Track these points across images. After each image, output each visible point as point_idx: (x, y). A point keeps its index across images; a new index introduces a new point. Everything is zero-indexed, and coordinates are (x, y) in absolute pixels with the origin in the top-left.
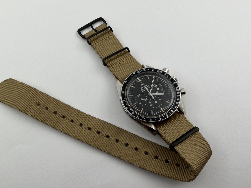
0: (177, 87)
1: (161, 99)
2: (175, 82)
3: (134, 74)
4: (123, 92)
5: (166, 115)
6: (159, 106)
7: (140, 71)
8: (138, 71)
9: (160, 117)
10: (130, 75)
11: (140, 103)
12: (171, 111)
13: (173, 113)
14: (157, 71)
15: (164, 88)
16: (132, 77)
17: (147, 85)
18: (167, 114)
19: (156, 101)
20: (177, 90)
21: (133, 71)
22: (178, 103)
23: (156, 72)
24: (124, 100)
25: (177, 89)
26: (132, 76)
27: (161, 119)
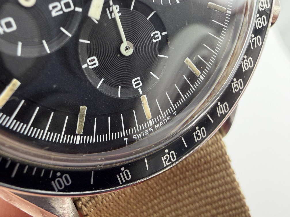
5: (161, 153)
6: (137, 82)
13: (199, 143)
18: (171, 147)
22: (239, 87)
27: (128, 177)
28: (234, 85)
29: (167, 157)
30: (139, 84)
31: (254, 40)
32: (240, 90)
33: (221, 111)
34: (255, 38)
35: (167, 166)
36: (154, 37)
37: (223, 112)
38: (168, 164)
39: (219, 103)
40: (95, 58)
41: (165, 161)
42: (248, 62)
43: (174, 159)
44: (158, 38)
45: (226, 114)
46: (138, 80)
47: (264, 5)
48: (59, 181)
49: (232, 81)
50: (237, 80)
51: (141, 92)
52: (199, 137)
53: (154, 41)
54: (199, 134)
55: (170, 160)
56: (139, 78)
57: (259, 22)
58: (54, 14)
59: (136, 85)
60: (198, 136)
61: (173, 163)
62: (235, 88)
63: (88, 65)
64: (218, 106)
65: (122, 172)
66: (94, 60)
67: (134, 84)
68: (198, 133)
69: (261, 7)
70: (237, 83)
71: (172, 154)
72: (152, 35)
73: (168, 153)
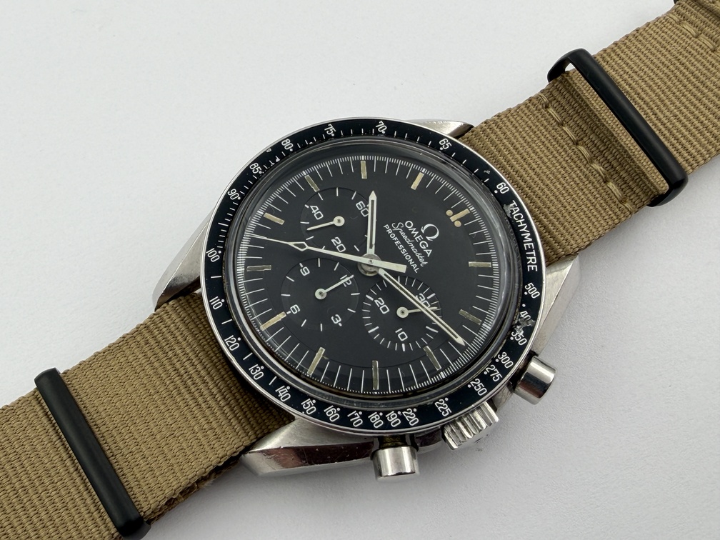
0: (414, 418)
1: (338, 321)
2: (448, 410)
3: (501, 189)
4: (382, 128)
5: (238, 334)
6: (295, 309)
7: (519, 217)
8: (522, 211)
9: (225, 304)
10: (488, 167)
11: (315, 210)
12: (261, 364)
13: (248, 373)
14: (524, 314)
15: (414, 345)
16: (480, 177)
17: (429, 252)
18: (243, 343)
19: (325, 291)
20: (392, 413)
21: (514, 182)
22: (308, 409)
23: (522, 309)
24: (332, 128)
25: (401, 417)
26: (486, 176)
27: (215, 307)
28: (308, 401)
29: (234, 340)
30: (294, 311)
31: (357, 416)
32: (306, 410)
33: (282, 392)
34: (359, 417)
35: (225, 342)
36: (335, 317)
37: (281, 395)
38: (227, 343)
39: (288, 388)
40: (309, 272)
41: (230, 340)
42: (334, 414)
43: (232, 348)
44: (336, 321)
45: (279, 398)
46: (297, 309)
47: (393, 419)
48: (214, 253)
49: (312, 399)
50: (315, 405)
51: (288, 313)
52: (254, 371)
53: (332, 318)
54: (257, 371)
55: (230, 344)
56: (299, 310)
57: (375, 417)
58: (333, 240)
59: (293, 309)
60: (255, 369)
61: (228, 348)
62: (306, 403)
63: (302, 268)
64: (286, 387)
65: (220, 301)
66: (307, 272)
67: (294, 307)
68: (258, 369)
69: (389, 416)
70: (311, 406)
71: (237, 345)
72: (337, 315)
73: (237, 341)
